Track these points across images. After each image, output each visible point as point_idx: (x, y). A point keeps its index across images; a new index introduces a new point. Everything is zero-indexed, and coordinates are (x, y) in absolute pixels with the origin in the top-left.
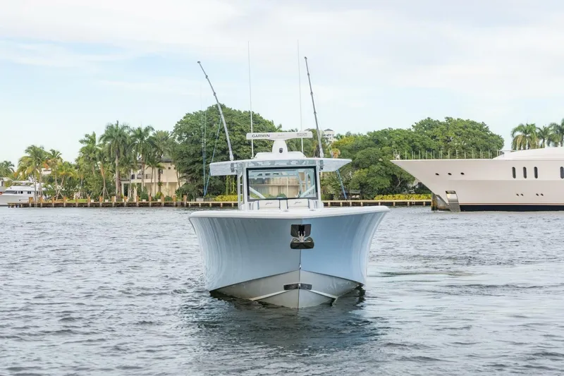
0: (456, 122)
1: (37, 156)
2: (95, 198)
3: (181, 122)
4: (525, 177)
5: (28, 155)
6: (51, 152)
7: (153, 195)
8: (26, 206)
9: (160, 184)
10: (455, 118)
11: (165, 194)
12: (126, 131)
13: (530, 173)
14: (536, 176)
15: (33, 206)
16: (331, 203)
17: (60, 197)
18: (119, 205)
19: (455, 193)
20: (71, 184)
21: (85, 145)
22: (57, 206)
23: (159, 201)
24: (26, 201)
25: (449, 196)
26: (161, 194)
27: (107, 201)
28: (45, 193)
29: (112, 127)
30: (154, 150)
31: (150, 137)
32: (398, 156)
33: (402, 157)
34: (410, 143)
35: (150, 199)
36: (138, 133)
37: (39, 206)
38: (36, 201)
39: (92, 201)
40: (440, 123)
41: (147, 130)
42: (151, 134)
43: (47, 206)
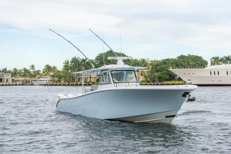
0: (191, 56)
1: (49, 68)
2: (69, 82)
3: (98, 56)
4: (215, 75)
5: (46, 67)
6: (54, 67)
7: (88, 81)
8: (45, 85)
9: (90, 78)
10: (191, 55)
11: (92, 81)
12: (79, 59)
13: (217, 73)
14: (218, 75)
15: (47, 85)
16: (149, 84)
17: (56, 82)
18: (77, 85)
19: (191, 80)
20: (60, 77)
21: (65, 64)
22: (56, 85)
23: (90, 83)
24: (45, 84)
25: (189, 81)
26: (91, 81)
27: (72, 83)
28: (51, 81)
29: (74, 58)
30: (88, 66)
31: (87, 62)
32: (171, 68)
33: (173, 68)
34: (176, 63)
35: (87, 83)
36: (83, 60)
37: (49, 85)
38: (48, 83)
39: (68, 83)
40: (186, 57)
41: (86, 59)
42: (87, 60)
43: (52, 85)
